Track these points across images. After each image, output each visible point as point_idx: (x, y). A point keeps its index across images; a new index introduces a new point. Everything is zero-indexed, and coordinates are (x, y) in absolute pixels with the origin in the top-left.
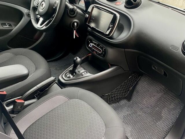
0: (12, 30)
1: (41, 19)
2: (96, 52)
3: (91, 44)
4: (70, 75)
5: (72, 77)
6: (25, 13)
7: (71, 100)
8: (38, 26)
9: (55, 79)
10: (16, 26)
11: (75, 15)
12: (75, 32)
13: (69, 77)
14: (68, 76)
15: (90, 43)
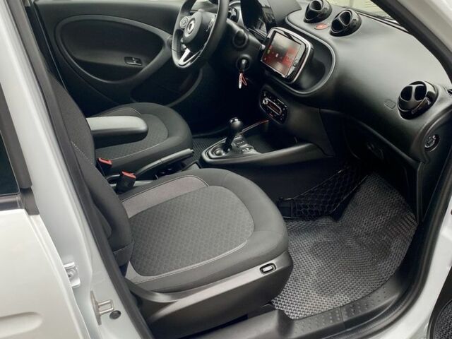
0: (142, 69)
1: (187, 51)
2: (273, 113)
3: (267, 99)
4: (222, 151)
5: (224, 154)
6: (166, 42)
7: (211, 187)
8: (179, 62)
9: (193, 152)
10: (148, 63)
11: (244, 45)
12: (241, 75)
13: (220, 154)
14: (218, 152)
15: (265, 97)
